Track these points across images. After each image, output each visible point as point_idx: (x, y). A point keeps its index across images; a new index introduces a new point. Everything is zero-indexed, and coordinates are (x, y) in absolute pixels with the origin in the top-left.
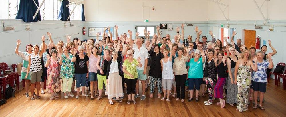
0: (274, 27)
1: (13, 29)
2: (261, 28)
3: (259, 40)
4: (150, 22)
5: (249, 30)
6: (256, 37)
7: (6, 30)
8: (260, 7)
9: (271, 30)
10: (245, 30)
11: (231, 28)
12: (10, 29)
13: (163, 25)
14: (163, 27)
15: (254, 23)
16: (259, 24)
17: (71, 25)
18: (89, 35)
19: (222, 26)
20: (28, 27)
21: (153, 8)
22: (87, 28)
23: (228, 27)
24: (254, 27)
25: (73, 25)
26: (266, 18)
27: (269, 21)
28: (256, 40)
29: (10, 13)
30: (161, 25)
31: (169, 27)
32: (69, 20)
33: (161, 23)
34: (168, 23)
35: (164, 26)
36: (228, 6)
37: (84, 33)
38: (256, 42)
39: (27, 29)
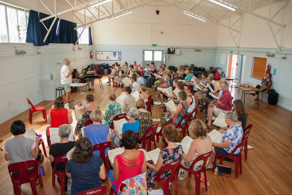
0: (287, 55)
1: (25, 53)
2: (273, 56)
3: (270, 68)
4: (158, 46)
5: (260, 58)
6: (267, 65)
7: (19, 54)
8: (275, 34)
9: (283, 58)
10: (255, 58)
11: (240, 55)
12: (22, 53)
13: (171, 49)
14: (170, 52)
15: (265, 51)
16: (271, 52)
17: (79, 49)
18: (97, 59)
19: (231, 52)
20: (39, 51)
21: (162, 32)
22: (94, 52)
23: (238, 54)
24: (266, 54)
25: (81, 49)
26: (280, 46)
27: (282, 49)
28: (266, 68)
29: (20, 36)
30: (169, 49)
31: (177, 52)
32: (78, 43)
33: (169, 48)
34: (176, 48)
35: (172, 51)
36: (240, 32)
37: (91, 57)
38: (266, 70)
39: (39, 53)
